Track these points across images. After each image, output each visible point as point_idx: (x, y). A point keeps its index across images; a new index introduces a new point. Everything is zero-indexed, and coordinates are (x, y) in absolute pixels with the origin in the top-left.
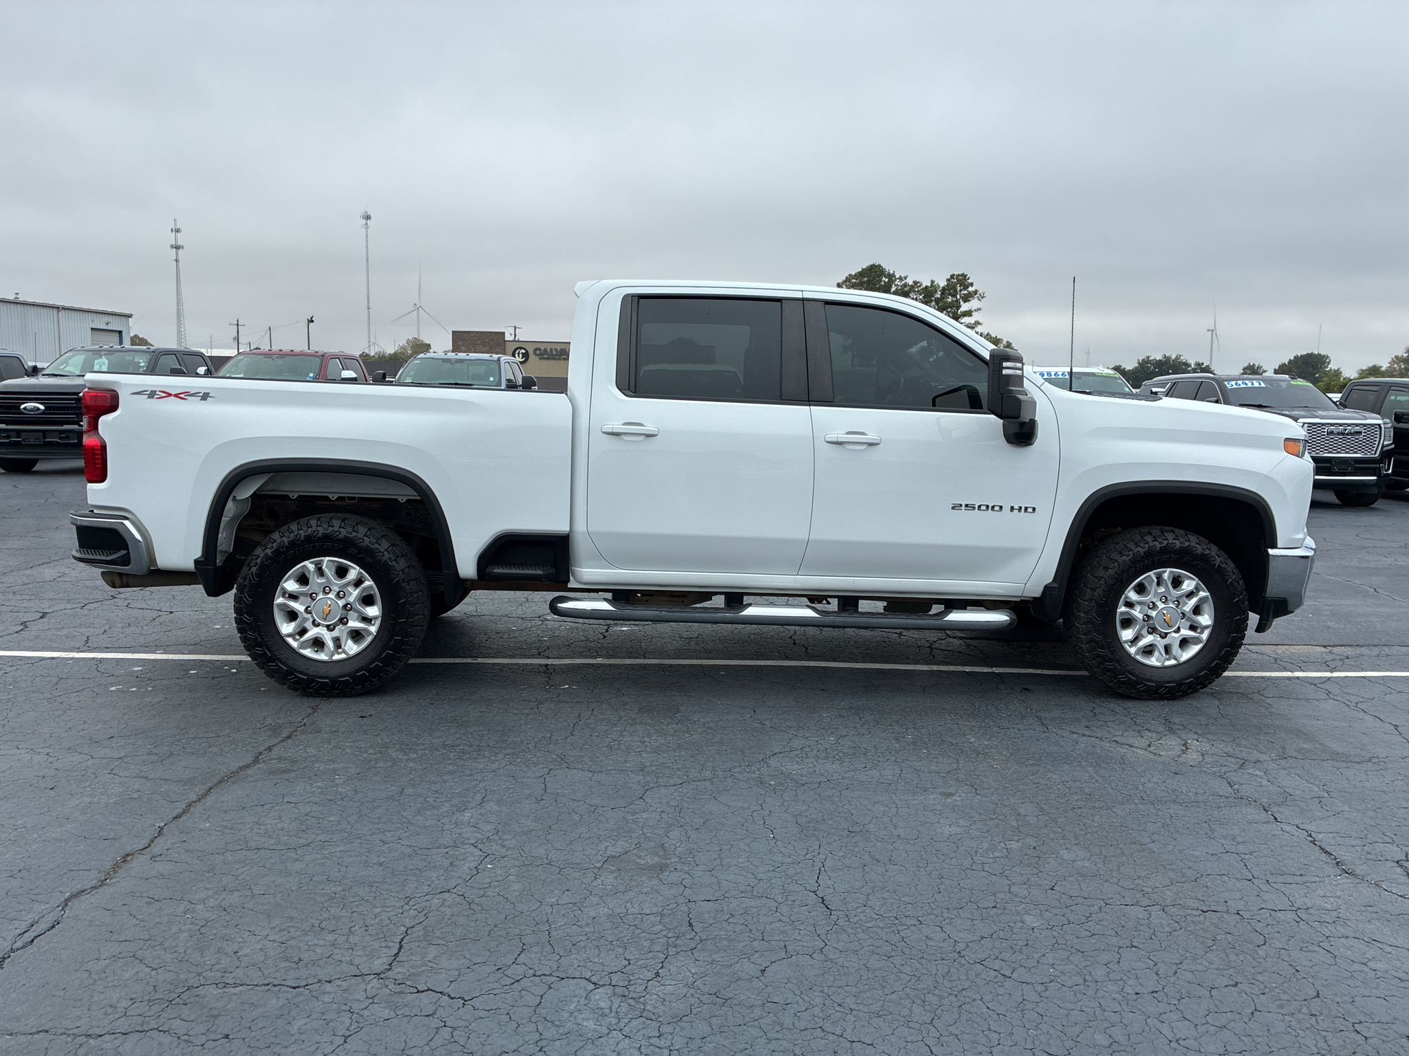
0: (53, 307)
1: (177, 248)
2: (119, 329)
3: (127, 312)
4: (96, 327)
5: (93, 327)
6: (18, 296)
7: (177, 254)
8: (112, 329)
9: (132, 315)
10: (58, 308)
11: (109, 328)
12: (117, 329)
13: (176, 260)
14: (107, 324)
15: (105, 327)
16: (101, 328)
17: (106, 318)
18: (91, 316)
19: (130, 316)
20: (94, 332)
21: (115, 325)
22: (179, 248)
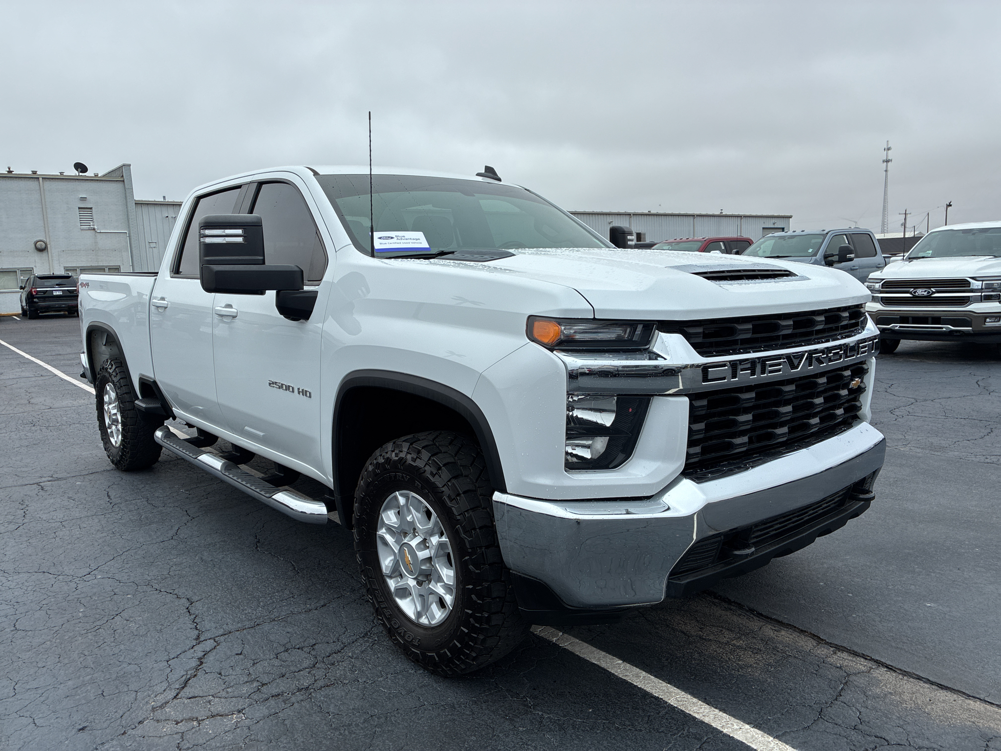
0: (738, 217)
1: (887, 161)
2: (782, 227)
3: (789, 214)
4: (766, 227)
5: (764, 227)
6: (723, 211)
7: (887, 166)
8: (777, 227)
9: (792, 216)
10: (741, 217)
11: (775, 227)
12: (781, 227)
13: (886, 171)
14: (774, 224)
15: (772, 226)
16: (770, 227)
17: (773, 220)
18: (762, 220)
19: (790, 217)
20: (765, 230)
21: (779, 224)
22: (889, 162)
